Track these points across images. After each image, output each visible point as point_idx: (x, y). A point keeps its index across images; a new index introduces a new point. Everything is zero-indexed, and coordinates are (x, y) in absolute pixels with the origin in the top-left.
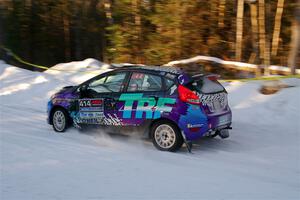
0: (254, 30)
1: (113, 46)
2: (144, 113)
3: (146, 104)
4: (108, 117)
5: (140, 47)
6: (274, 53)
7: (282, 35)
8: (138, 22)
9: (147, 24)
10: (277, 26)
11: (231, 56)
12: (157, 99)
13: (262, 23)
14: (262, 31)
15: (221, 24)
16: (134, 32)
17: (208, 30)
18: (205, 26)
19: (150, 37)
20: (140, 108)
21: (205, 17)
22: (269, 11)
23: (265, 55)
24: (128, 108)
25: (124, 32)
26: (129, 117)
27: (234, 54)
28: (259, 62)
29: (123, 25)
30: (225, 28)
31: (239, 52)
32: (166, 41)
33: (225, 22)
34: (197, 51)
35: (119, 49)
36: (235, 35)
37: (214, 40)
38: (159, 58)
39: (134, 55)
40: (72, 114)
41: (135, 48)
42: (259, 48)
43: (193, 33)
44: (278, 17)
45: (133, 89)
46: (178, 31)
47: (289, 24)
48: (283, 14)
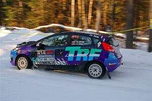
0: (80, 12)
1: (7, 17)
2: (82, 58)
3: (83, 53)
4: (57, 60)
5: (22, 18)
6: (89, 23)
7: (92, 15)
8: (21, 5)
9: (25, 6)
10: (90, 10)
11: (69, 24)
12: (90, 50)
13: (84, 8)
14: (84, 12)
15: (64, 8)
16: (19, 10)
17: (58, 11)
18: (56, 9)
19: (28, 13)
20: (79, 55)
21: (56, 4)
22: (86, 3)
23: (85, 24)
24: (71, 55)
25: (13, 10)
26: (72, 60)
27: (70, 23)
28: (82, 27)
29: (12, 7)
30: (66, 10)
31: (73, 22)
32: (36, 16)
33: (66, 7)
34: (53, 21)
35: (11, 19)
36: (70, 14)
37: (61, 16)
38: (33, 24)
39: (19, 23)
40: (33, 59)
41: (20, 19)
42: (82, 21)
43: (50, 12)
44: (90, 6)
45: (74, 44)
46: (42, 11)
47: (95, 10)
48: (93, 4)
